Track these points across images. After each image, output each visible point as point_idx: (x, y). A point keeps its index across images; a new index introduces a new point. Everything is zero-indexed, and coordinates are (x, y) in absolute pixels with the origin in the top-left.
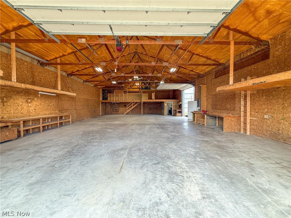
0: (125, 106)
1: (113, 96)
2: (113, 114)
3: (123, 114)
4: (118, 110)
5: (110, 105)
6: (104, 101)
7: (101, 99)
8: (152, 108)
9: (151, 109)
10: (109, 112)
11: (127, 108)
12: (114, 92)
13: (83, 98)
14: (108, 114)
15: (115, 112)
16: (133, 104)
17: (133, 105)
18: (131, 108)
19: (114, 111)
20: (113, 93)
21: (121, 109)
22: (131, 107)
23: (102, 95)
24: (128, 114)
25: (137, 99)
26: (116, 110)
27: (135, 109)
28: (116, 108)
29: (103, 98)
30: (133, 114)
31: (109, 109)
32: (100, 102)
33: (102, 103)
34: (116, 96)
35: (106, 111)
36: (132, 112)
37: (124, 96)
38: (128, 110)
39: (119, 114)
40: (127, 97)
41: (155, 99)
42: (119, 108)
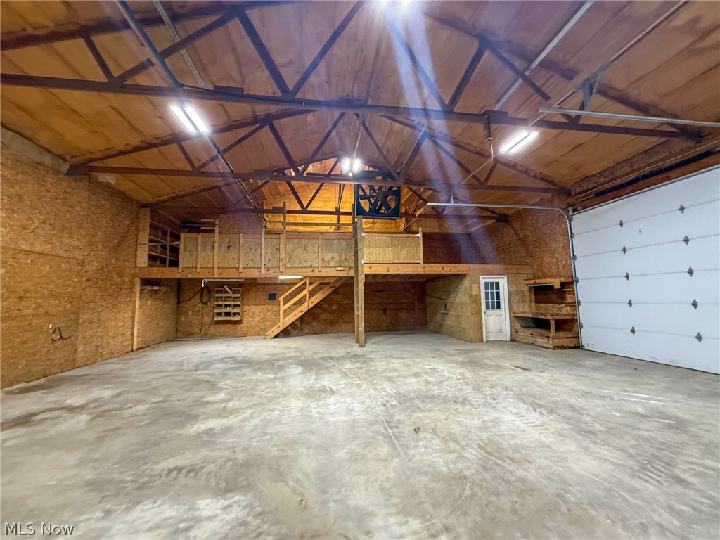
0: (273, 297)
1: (209, 248)
2: (215, 337)
3: (261, 333)
4: (237, 318)
5: (197, 297)
6: (158, 272)
7: (143, 261)
8: (393, 307)
9: (388, 312)
10: (196, 330)
11: (282, 308)
12: (214, 224)
14: (189, 336)
15: (222, 328)
16: (312, 287)
17: (312, 294)
18: (301, 308)
19: (218, 322)
20: (213, 231)
21: (254, 312)
22: (300, 302)
23: (151, 241)
24: (285, 333)
25: (332, 264)
26: (228, 318)
27: (316, 311)
28: (227, 310)
29: (151, 258)
30: (308, 334)
31: (195, 311)
32: (134, 276)
33: (146, 282)
34: (224, 247)
35: (177, 322)
36: (304, 326)
37: (266, 248)
38: (287, 318)
39: (244, 335)
40: (283, 254)
41: (424, 263)
42: (246, 308)
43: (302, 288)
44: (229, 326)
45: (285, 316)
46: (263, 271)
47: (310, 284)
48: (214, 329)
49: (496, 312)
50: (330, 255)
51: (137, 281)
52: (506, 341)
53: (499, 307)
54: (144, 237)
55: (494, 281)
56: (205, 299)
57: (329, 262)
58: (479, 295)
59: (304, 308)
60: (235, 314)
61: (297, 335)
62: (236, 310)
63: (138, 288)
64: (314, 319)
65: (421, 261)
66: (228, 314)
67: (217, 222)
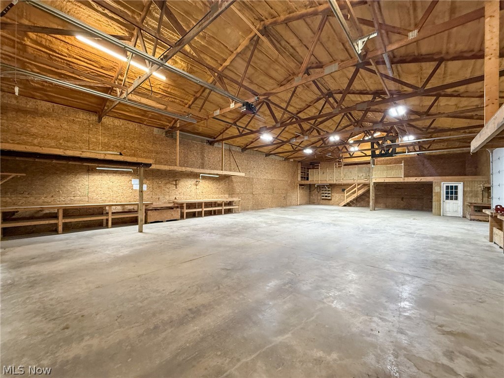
0: (343, 190)
1: (317, 174)
2: (322, 204)
3: (338, 204)
4: (329, 198)
5: (316, 189)
6: (304, 182)
7: (299, 179)
8: (408, 197)
9: (404, 199)
10: (316, 201)
11: (346, 195)
12: (318, 166)
13: (265, 179)
14: (314, 203)
15: (325, 201)
16: (359, 186)
17: (359, 189)
18: (354, 195)
19: (323, 199)
20: (318, 168)
21: (336, 196)
22: (355, 192)
23: (301, 172)
24: (348, 205)
25: (362, 178)
26: (326, 198)
27: (363, 197)
28: (326, 195)
29: (302, 177)
30: (359, 206)
31: (315, 195)
32: (297, 183)
33: (301, 185)
34: (322, 173)
35: (310, 198)
36: (357, 203)
37: (336, 173)
38: (348, 199)
39: (332, 205)
40: (342, 175)
41: (404, 177)
42: (333, 194)
43: (355, 187)
44: (327, 200)
45: (347, 198)
46: (335, 181)
47: (358, 185)
48: (322, 202)
49: (454, 201)
50: (362, 174)
51: (298, 185)
52: (460, 217)
53: (456, 199)
54: (299, 171)
55: (454, 185)
56: (318, 191)
57: (361, 177)
58: (440, 192)
59: (355, 196)
60: (329, 196)
61: (354, 206)
62: (329, 195)
63: (298, 187)
64: (362, 201)
65: (403, 176)
66: (326, 196)
67: (319, 165)
